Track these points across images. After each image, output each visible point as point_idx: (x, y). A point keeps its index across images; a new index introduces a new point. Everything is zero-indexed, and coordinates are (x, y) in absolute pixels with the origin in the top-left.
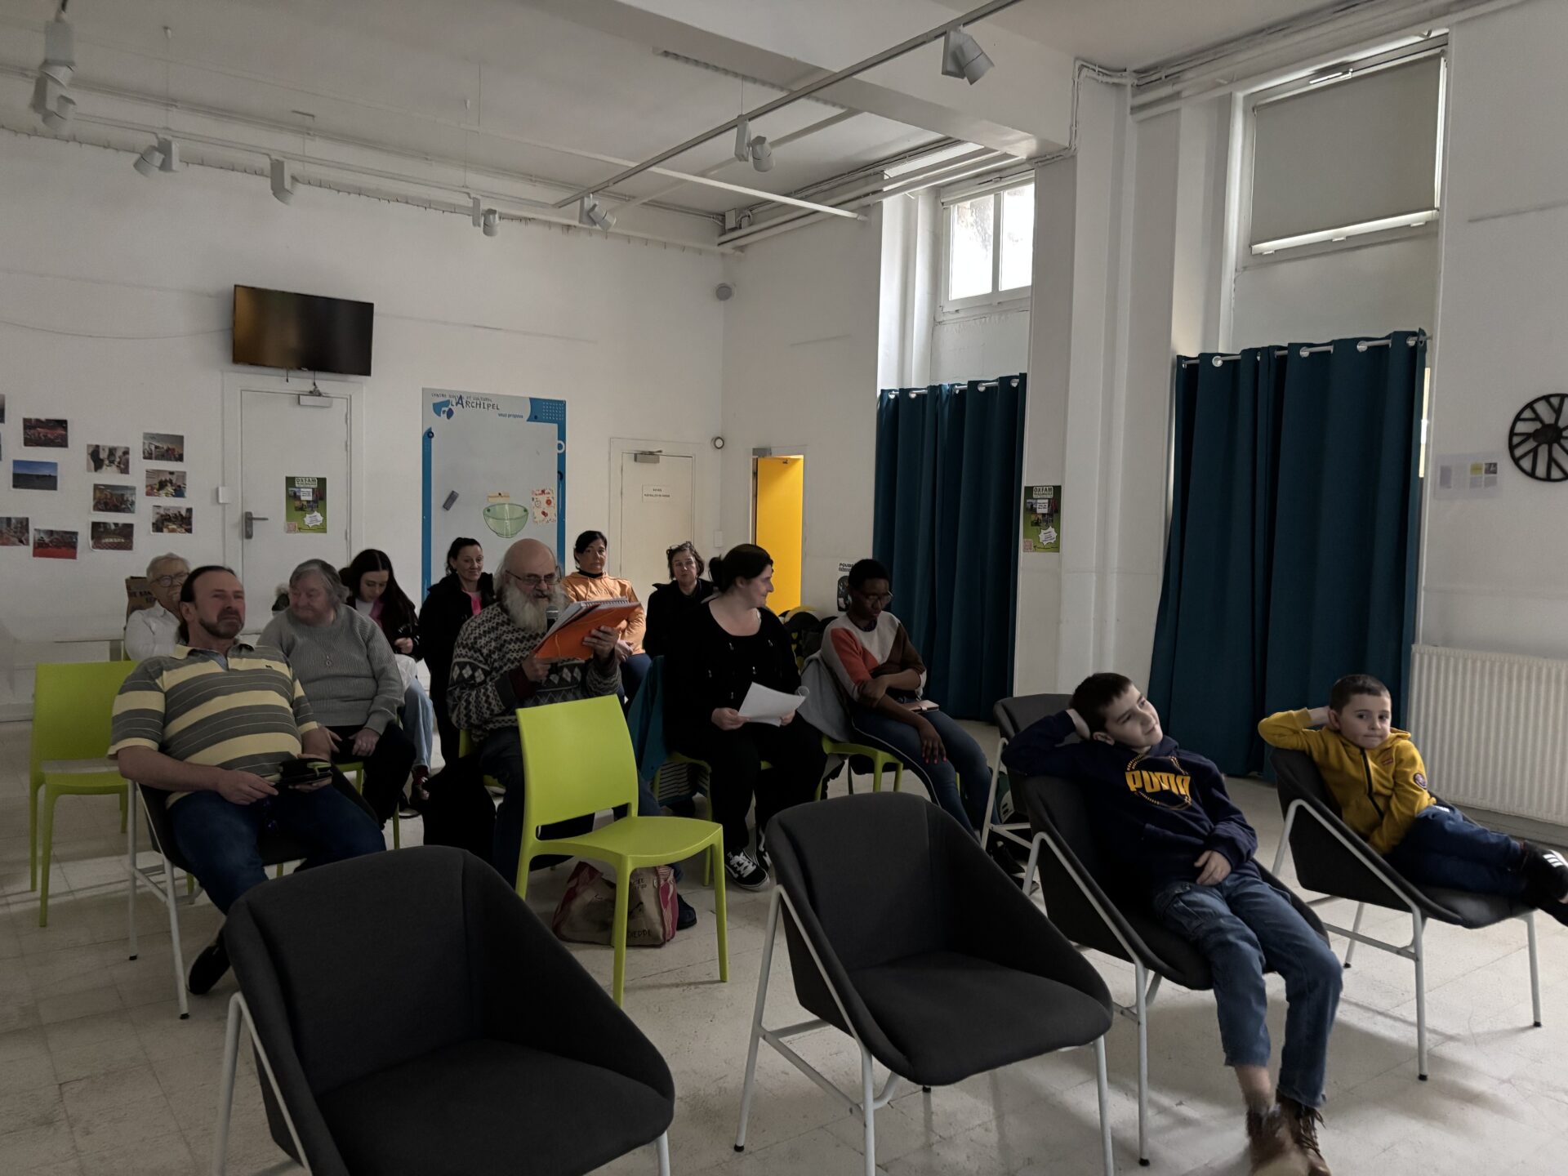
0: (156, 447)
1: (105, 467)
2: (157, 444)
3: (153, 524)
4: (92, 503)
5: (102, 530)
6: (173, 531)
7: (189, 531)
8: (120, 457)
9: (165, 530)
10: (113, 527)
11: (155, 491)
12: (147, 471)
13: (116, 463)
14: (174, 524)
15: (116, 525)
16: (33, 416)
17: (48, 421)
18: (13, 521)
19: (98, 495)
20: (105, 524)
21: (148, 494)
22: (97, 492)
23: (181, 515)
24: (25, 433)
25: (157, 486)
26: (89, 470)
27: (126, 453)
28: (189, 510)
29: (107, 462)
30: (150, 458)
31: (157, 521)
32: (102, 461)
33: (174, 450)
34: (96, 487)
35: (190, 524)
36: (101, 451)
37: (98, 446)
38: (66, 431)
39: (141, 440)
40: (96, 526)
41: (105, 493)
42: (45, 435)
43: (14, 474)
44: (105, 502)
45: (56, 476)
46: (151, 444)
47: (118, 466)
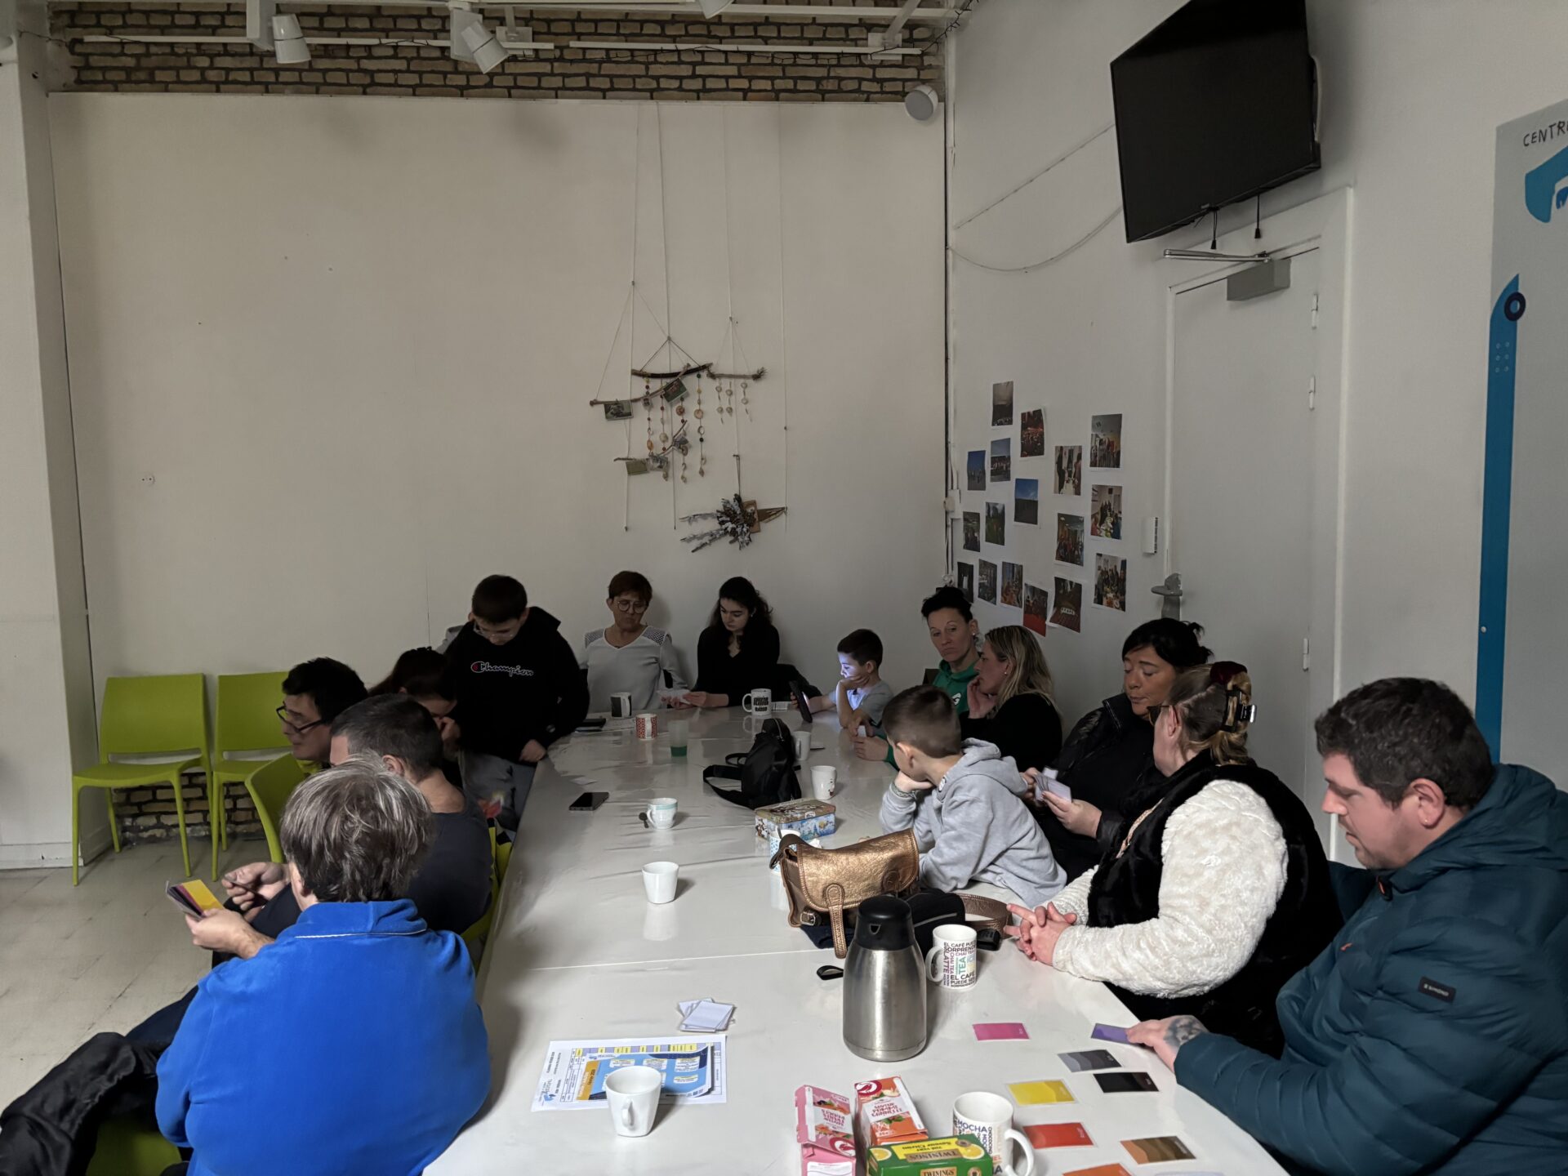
0: (1101, 442)
1: (1065, 483)
2: (1101, 437)
3: (1096, 586)
4: (1054, 545)
5: (1061, 592)
6: (1110, 604)
7: (1123, 607)
8: (1075, 467)
9: (1105, 601)
10: (1069, 589)
11: (1098, 525)
12: (1093, 490)
13: (1073, 475)
14: (1112, 591)
15: (1071, 583)
16: (1026, 411)
17: (1034, 412)
18: (1015, 569)
19: (1060, 533)
20: (1064, 580)
21: (1093, 533)
22: (1061, 526)
23: (1117, 573)
24: (1022, 439)
25: (1099, 517)
26: (1055, 492)
27: (1079, 457)
28: (1124, 563)
29: (1067, 475)
30: (1095, 466)
31: (1098, 582)
32: (1064, 473)
33: (1113, 442)
34: (1059, 516)
35: (1123, 593)
36: (1063, 455)
37: (1062, 448)
38: (1043, 428)
39: (1089, 431)
40: (1059, 582)
41: (1066, 529)
42: (1032, 438)
43: (1017, 500)
44: (1065, 544)
45: (1036, 503)
46: (1097, 436)
47: (1074, 482)
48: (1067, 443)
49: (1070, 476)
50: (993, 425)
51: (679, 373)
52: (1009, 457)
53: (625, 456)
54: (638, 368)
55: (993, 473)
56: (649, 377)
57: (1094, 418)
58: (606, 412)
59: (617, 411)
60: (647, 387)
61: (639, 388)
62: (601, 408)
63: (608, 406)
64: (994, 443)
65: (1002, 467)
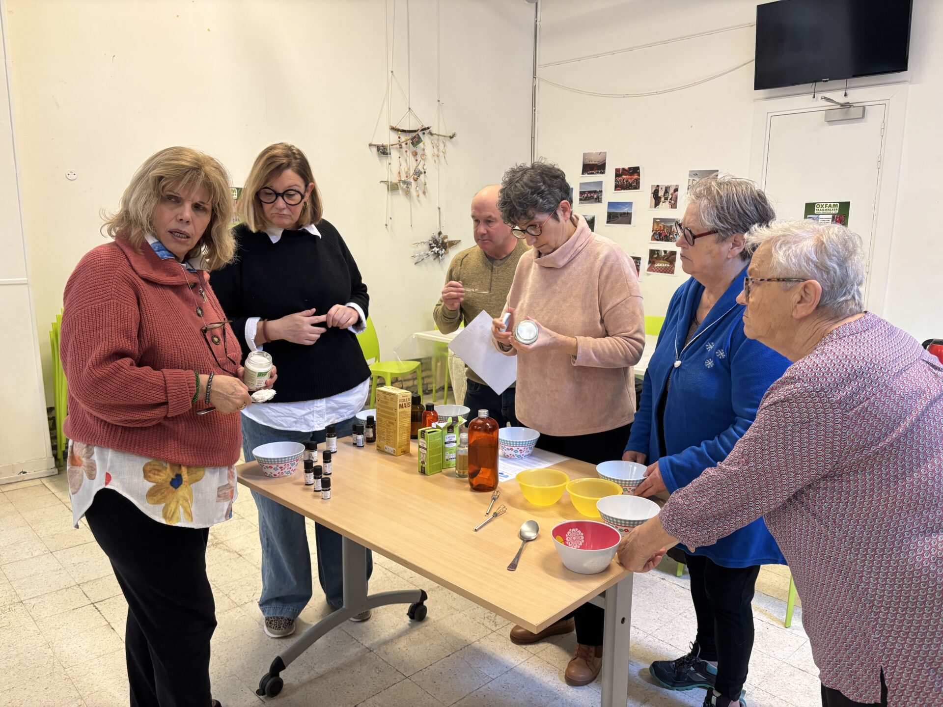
1: (661, 203)
4: (651, 234)
5: (656, 256)
8: (672, 195)
10: (663, 254)
15: (665, 252)
16: (621, 167)
17: (630, 168)
19: (656, 227)
20: (658, 251)
22: (655, 224)
24: (616, 181)
27: (676, 190)
29: (663, 199)
32: (660, 198)
34: (655, 219)
36: (660, 189)
37: (658, 186)
38: (639, 176)
39: (687, 177)
40: (652, 252)
41: (660, 225)
42: (627, 181)
43: (608, 213)
44: (659, 233)
45: (631, 213)
46: (694, 180)
47: (670, 202)
48: (663, 183)
49: (666, 199)
50: (583, 174)
51: (418, 130)
52: (601, 192)
53: (386, 180)
54: (394, 126)
55: (580, 200)
56: (401, 131)
57: (691, 172)
58: (378, 151)
59: (383, 151)
60: (399, 138)
61: (393, 138)
62: (375, 149)
63: (378, 148)
64: (581, 184)
65: (593, 197)
